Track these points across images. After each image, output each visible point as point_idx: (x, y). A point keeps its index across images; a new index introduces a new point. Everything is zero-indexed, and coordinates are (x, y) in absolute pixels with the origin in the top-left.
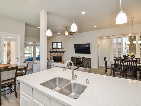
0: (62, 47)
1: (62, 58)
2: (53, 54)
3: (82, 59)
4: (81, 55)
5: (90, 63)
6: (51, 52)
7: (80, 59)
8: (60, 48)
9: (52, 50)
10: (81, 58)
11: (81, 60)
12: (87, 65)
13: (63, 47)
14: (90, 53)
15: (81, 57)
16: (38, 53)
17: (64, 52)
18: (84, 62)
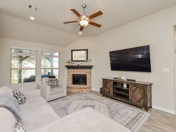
0: (87, 59)
1: (87, 79)
2: (72, 70)
3: (128, 86)
4: (124, 76)
5: (149, 98)
6: (69, 67)
7: (122, 84)
8: (84, 61)
9: (70, 64)
10: (125, 82)
11: (125, 86)
12: (142, 101)
13: (89, 59)
14: (150, 71)
15: (124, 78)
16: (49, 69)
17: (90, 67)
18: (133, 92)
